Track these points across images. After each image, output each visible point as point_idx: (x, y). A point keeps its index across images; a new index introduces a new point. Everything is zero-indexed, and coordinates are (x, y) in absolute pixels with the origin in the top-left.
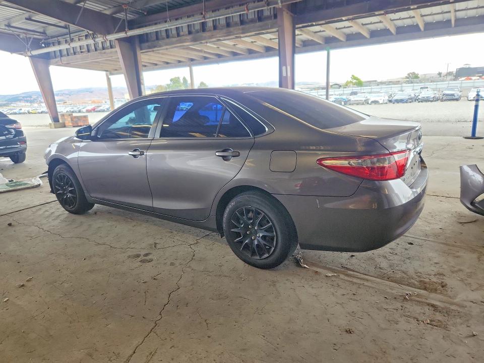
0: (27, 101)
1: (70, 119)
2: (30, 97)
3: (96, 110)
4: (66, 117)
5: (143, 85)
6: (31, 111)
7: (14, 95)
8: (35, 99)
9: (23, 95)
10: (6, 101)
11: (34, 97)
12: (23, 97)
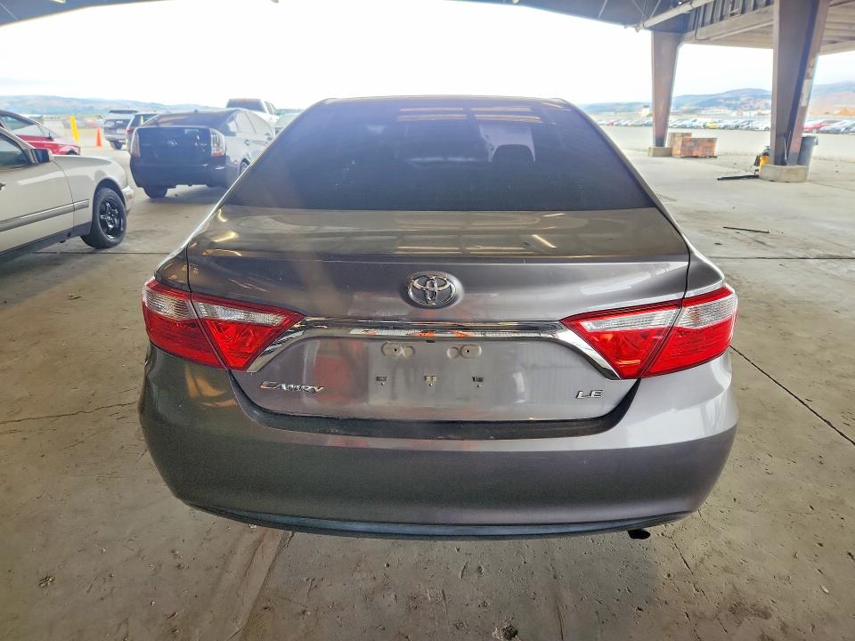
0: (729, 106)
1: (680, 143)
2: (737, 99)
3: (822, 129)
4: (676, 139)
5: (811, 78)
6: (708, 125)
7: (712, 95)
8: (743, 104)
9: (726, 96)
10: (696, 105)
11: (743, 99)
12: (726, 99)
